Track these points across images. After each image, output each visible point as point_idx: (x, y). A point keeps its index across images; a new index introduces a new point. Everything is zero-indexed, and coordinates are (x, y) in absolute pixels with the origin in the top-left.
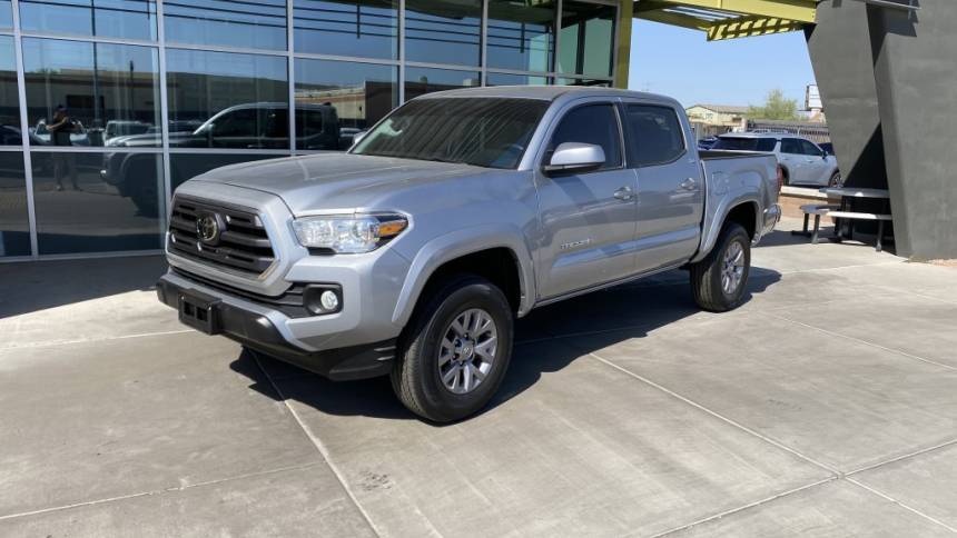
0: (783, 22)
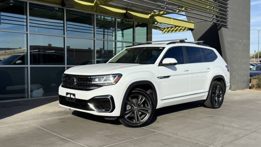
0: (186, 28)
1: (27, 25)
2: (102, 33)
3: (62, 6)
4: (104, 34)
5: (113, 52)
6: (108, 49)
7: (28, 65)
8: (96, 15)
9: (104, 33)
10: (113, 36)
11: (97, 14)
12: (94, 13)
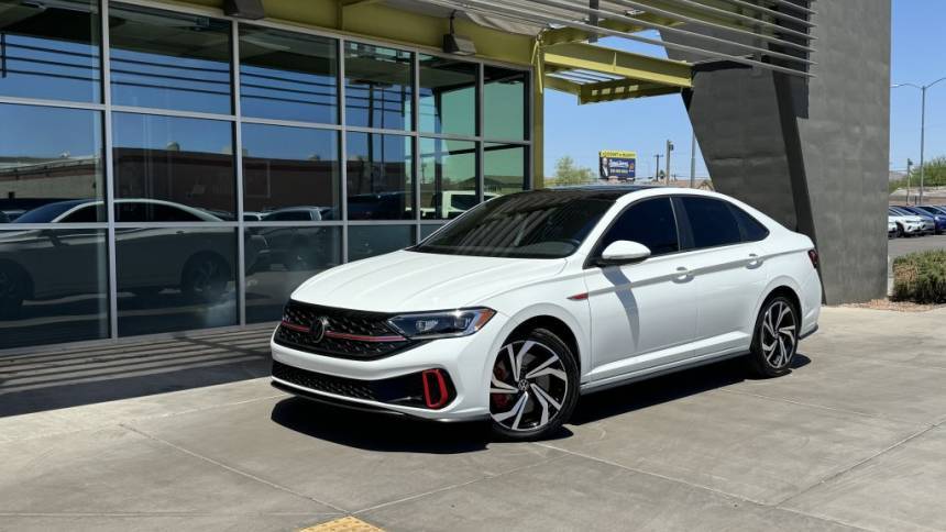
1: (102, 81)
2: (366, 104)
3: (226, 14)
4: (371, 108)
5: (404, 170)
6: (387, 160)
7: (106, 220)
8: (345, 41)
9: (371, 103)
10: (403, 115)
11: (347, 38)
12: (337, 37)
